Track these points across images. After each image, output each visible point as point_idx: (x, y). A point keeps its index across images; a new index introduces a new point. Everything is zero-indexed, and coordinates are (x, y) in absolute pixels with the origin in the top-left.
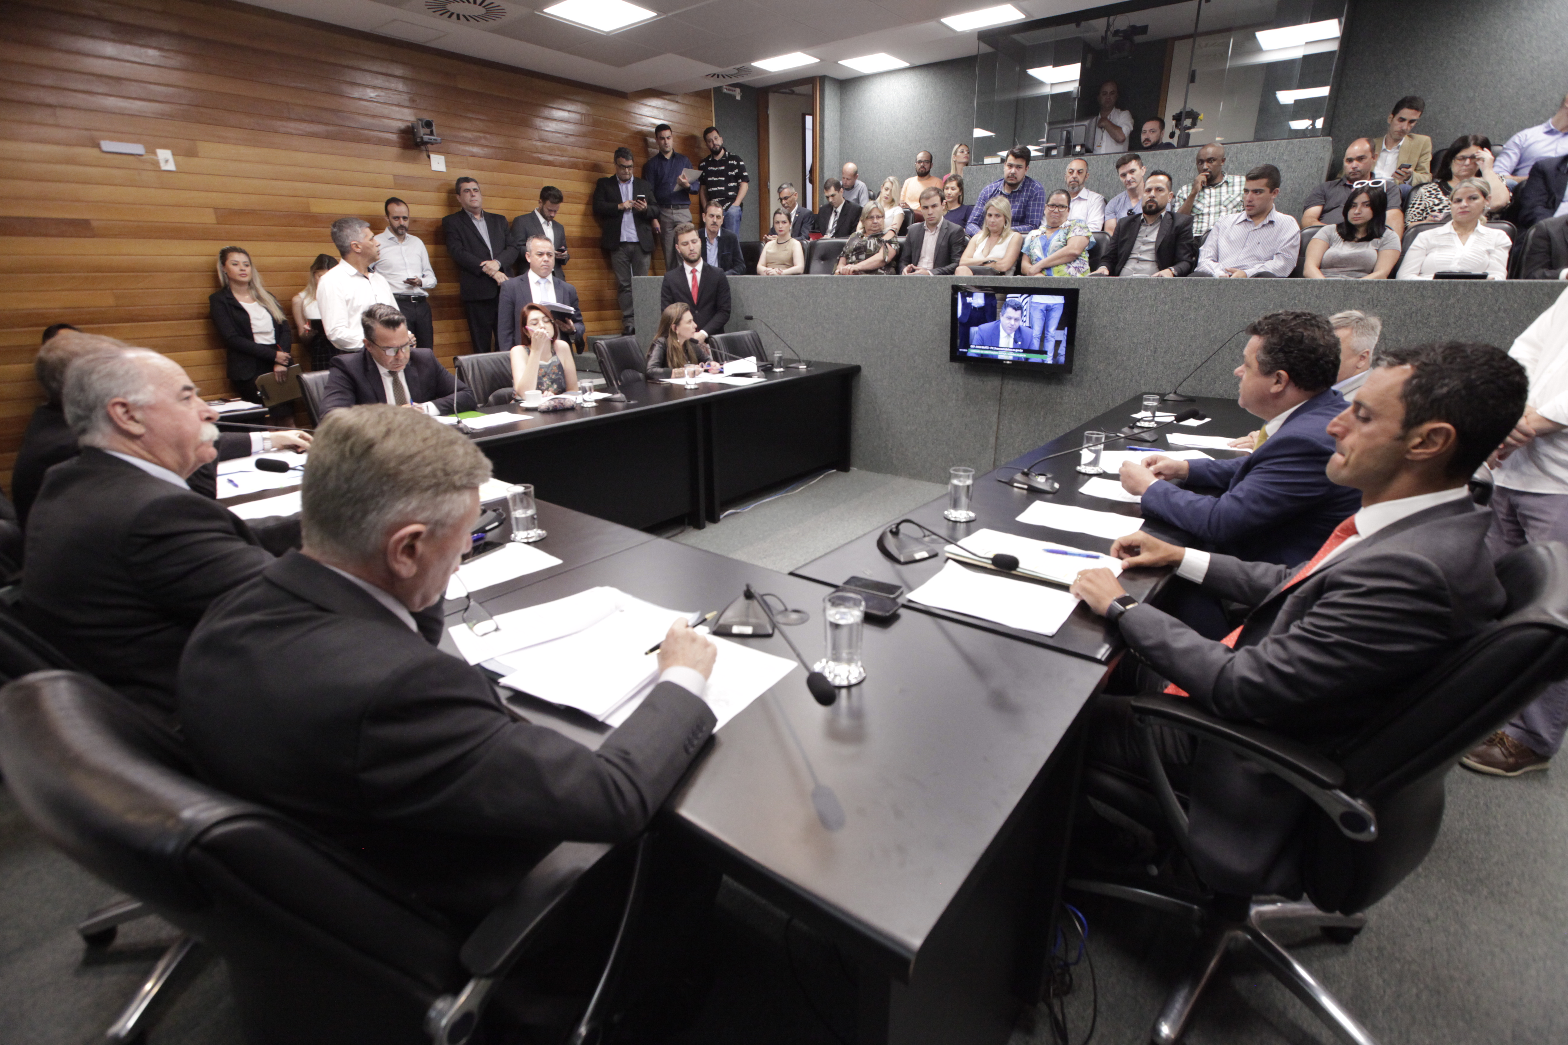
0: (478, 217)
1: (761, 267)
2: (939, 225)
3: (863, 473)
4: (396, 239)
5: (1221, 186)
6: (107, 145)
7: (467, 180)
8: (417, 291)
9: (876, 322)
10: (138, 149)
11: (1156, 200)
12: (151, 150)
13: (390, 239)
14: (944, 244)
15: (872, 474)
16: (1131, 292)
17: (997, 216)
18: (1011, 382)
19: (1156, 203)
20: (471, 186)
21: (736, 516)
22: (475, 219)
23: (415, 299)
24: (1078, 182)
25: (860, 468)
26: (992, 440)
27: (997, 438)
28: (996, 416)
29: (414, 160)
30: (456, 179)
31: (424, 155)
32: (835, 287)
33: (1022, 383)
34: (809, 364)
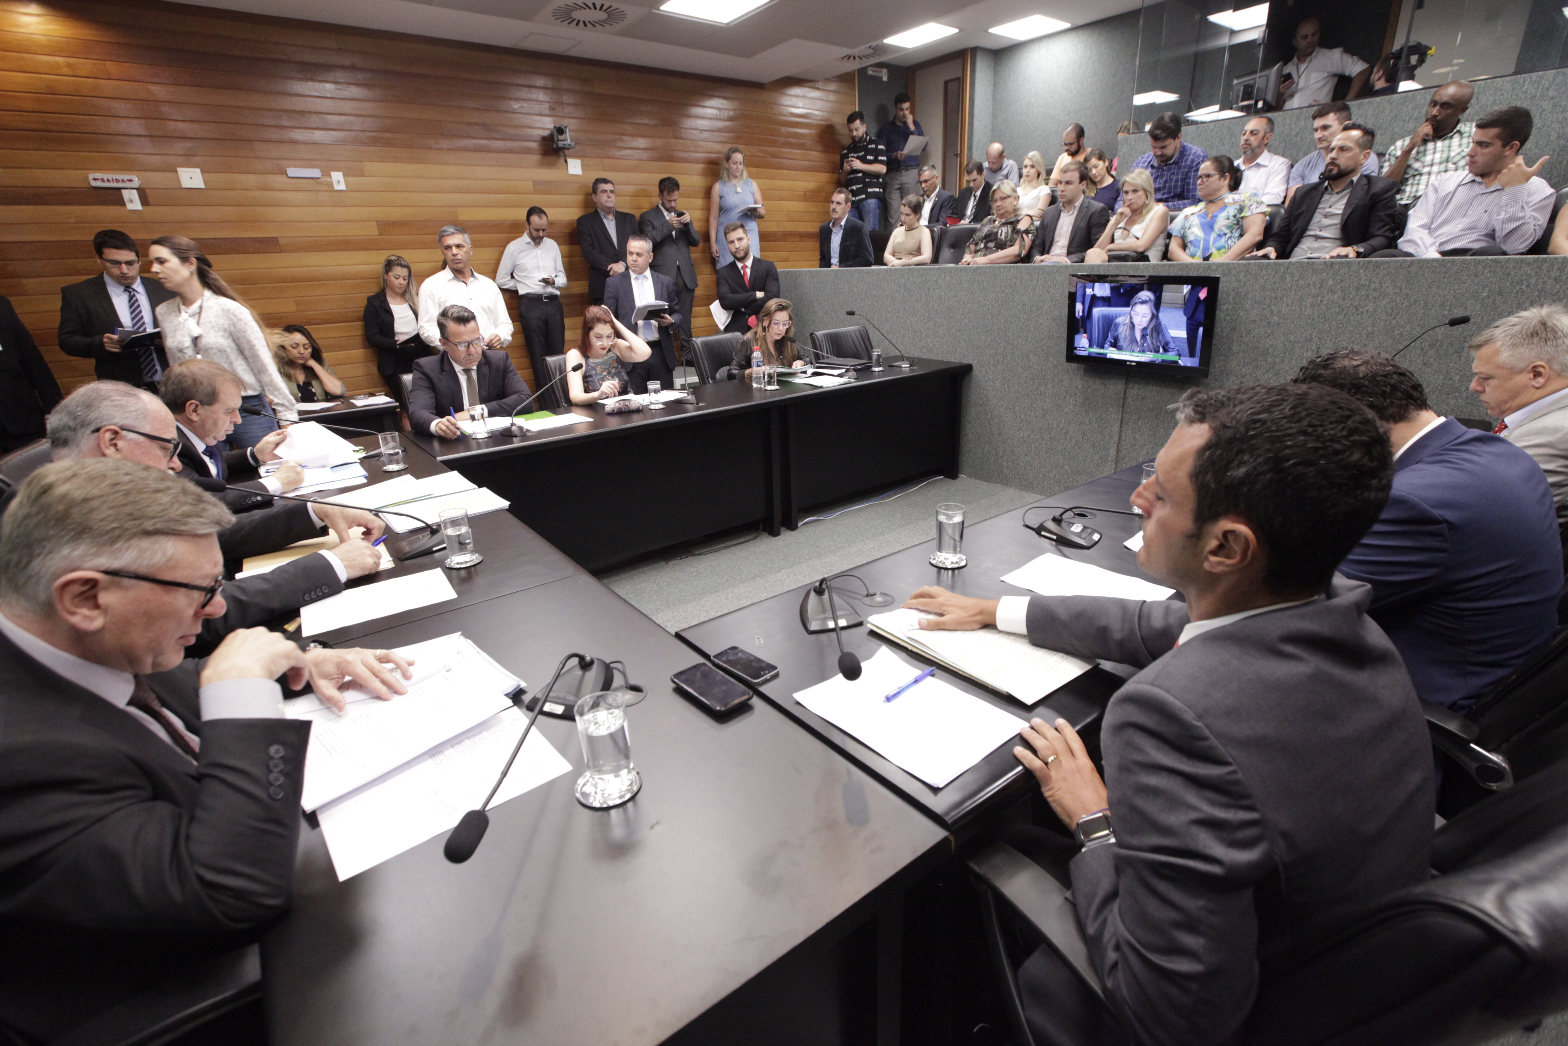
0: (611, 217)
1: (887, 256)
2: (1078, 204)
3: (972, 480)
4: (533, 243)
5: (1451, 137)
6: (292, 172)
7: (605, 181)
8: (550, 290)
9: (990, 317)
10: (316, 173)
11: (1338, 162)
12: (326, 173)
13: (528, 243)
14: (1083, 224)
15: (981, 482)
16: (1289, 279)
17: (1135, 191)
18: (1136, 386)
19: (1338, 166)
20: (608, 187)
21: (817, 523)
22: (607, 219)
23: (546, 298)
24: (1250, 145)
25: (970, 476)
26: (1113, 452)
27: (1118, 451)
28: (1118, 424)
29: (551, 165)
30: (593, 181)
31: (562, 160)
32: (947, 278)
33: (1150, 388)
34: (912, 362)
